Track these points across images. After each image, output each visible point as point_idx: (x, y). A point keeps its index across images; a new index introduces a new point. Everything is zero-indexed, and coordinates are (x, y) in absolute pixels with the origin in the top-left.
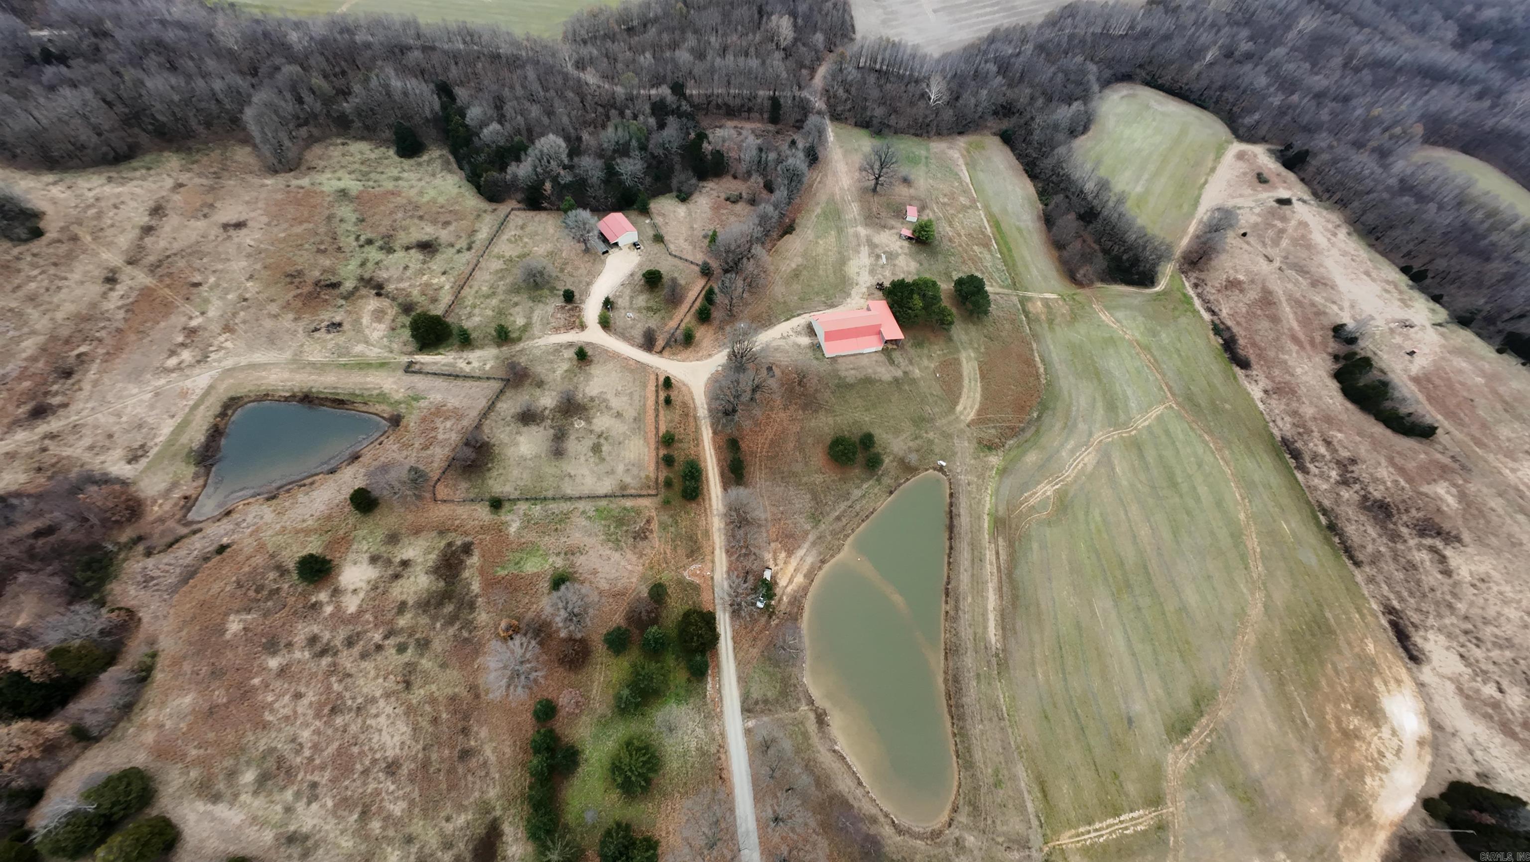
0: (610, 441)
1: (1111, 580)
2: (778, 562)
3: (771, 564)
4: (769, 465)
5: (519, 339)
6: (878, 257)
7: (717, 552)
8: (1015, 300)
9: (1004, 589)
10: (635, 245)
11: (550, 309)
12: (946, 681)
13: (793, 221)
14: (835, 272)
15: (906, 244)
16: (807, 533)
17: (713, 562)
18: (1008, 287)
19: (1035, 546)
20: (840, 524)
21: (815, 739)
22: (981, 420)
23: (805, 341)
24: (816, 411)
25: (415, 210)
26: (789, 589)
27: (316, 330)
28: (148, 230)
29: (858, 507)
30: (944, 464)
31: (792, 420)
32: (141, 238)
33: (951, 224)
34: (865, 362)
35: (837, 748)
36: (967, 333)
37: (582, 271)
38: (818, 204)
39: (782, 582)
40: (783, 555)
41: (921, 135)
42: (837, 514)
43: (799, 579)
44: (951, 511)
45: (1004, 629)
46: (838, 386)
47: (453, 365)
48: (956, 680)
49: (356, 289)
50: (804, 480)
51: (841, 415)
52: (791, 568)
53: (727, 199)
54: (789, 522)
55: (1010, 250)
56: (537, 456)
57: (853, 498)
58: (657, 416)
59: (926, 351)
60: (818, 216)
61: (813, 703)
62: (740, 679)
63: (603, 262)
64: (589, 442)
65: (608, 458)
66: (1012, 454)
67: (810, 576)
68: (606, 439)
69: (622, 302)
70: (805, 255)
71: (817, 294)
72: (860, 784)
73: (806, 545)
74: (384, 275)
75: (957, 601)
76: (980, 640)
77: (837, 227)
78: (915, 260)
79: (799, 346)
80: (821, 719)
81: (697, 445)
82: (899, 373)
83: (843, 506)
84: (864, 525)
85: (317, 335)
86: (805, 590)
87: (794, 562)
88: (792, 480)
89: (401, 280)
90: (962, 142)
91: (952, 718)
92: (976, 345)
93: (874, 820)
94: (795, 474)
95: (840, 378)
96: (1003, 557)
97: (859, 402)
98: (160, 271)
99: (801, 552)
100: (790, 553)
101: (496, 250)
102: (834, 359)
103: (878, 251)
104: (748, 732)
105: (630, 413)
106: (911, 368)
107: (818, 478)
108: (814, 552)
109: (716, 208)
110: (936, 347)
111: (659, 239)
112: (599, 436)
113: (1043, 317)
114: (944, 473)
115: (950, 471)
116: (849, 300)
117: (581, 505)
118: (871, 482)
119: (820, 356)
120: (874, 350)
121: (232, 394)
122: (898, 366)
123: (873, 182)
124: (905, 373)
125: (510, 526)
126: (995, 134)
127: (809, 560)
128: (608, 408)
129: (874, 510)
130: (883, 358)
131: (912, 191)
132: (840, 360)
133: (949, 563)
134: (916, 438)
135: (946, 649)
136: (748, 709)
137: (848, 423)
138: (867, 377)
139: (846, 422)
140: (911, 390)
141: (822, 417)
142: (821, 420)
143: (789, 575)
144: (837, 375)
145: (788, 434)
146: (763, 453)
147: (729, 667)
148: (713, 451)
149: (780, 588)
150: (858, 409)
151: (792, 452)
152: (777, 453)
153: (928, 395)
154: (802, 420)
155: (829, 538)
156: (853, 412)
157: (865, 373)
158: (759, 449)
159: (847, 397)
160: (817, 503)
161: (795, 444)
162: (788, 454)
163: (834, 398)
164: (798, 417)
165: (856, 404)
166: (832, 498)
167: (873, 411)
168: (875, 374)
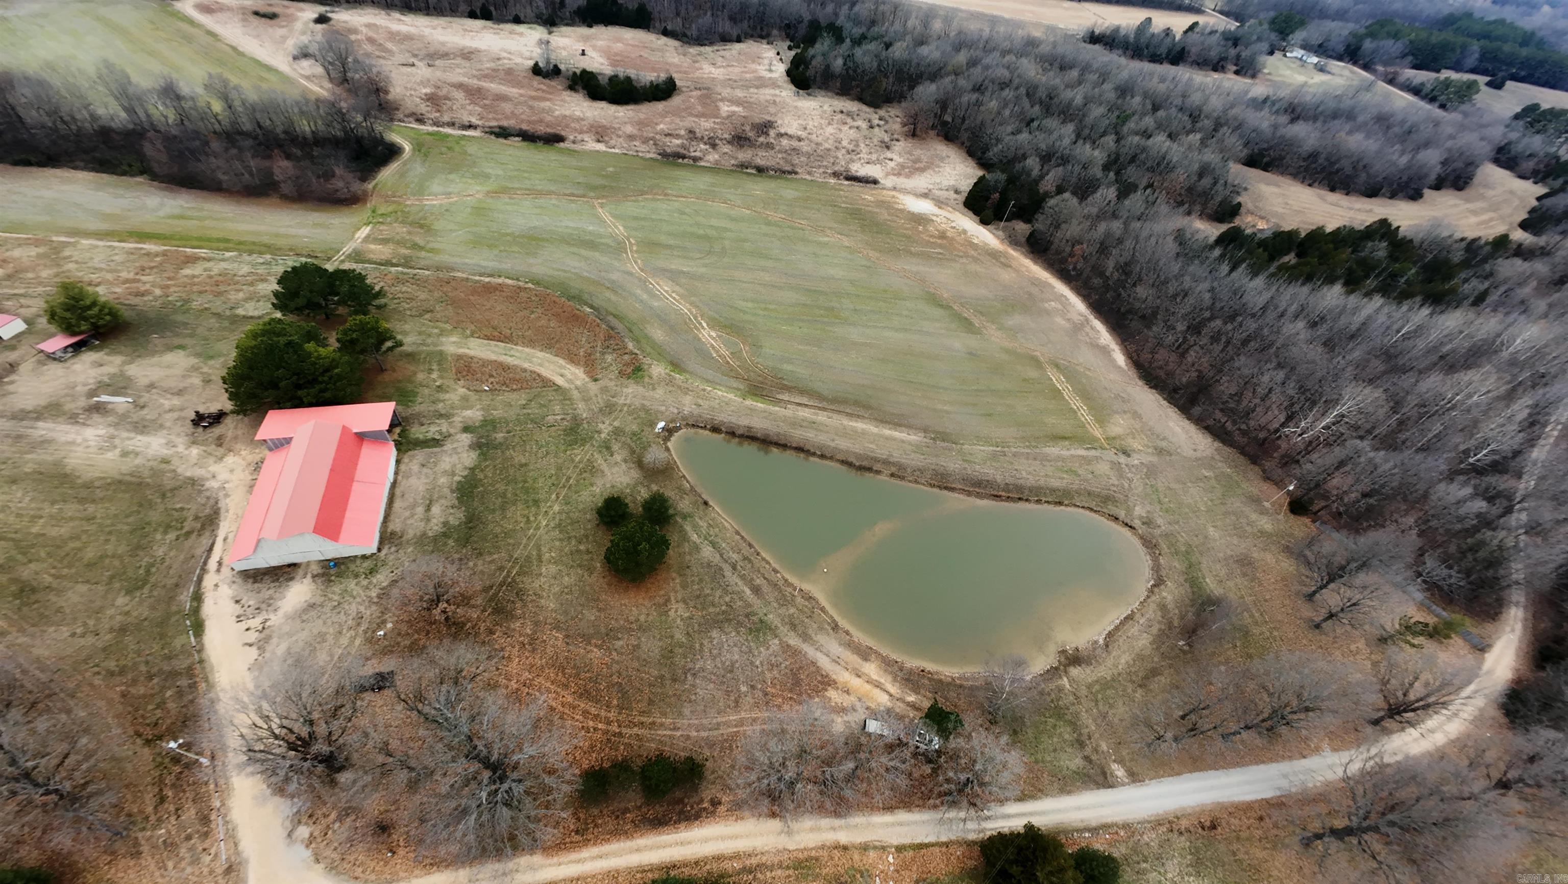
1: (826, 320)
2: (847, 704)
3: (855, 718)
4: (643, 705)
6: (98, 408)
7: (844, 838)
9: (848, 410)
12: (979, 496)
14: (86, 500)
15: (94, 354)
16: (786, 648)
17: (865, 848)
19: (787, 367)
20: (766, 588)
21: (1103, 671)
23: (298, 592)
24: (520, 593)
26: (894, 689)
29: (735, 557)
30: (661, 424)
31: (533, 644)
34: (416, 485)
35: (1101, 641)
39: (883, 700)
40: (832, 693)
42: (748, 591)
43: (872, 669)
44: (741, 436)
45: (900, 425)
46: (464, 541)
48: (978, 483)
50: (679, 636)
51: (539, 548)
52: (855, 682)
54: (768, 675)
55: (225, 240)
57: (717, 559)
61: (1056, 669)
62: (1065, 790)
66: (649, 349)
67: (865, 654)
71: (141, 547)
72: (1129, 618)
73: (810, 651)
75: (877, 460)
76: (917, 448)
79: (309, 608)
80: (1074, 659)
82: (465, 438)
83: (732, 578)
84: (764, 554)
86: (888, 664)
87: (844, 677)
88: (679, 661)
91: (1020, 499)
92: (436, 331)
93: (1163, 607)
94: (668, 654)
95: (445, 534)
96: (805, 400)
97: (517, 512)
99: (824, 662)
100: (827, 682)
102: (388, 538)
103: (76, 406)
104: (1135, 777)
106: (457, 419)
107: (678, 611)
108: (821, 638)
110: (421, 376)
113: (405, 251)
114: (677, 429)
115: (672, 421)
118: (688, 528)
119: (367, 564)
120: (392, 462)
122: (448, 436)
127: (836, 649)
129: (738, 533)
130: (419, 455)
132: (394, 527)
133: (822, 456)
134: (608, 448)
135: (940, 487)
136: (1104, 781)
137: (560, 540)
138: (458, 489)
139: (557, 543)
140: (508, 432)
141: (536, 584)
142: (546, 587)
143: (868, 687)
144: (435, 539)
145: (566, 658)
146: (612, 715)
147: (1059, 811)
148: (586, 853)
149: (900, 708)
150: (532, 519)
151: (614, 654)
152: (613, 685)
153: (525, 411)
154: (536, 623)
155: (792, 611)
156: (537, 528)
157: (446, 491)
158: (600, 726)
159: (498, 530)
160: (729, 620)
161: (596, 646)
162: (618, 662)
163: (495, 556)
164: (529, 631)
165: (520, 519)
166: (718, 593)
167: (542, 496)
168: (453, 474)
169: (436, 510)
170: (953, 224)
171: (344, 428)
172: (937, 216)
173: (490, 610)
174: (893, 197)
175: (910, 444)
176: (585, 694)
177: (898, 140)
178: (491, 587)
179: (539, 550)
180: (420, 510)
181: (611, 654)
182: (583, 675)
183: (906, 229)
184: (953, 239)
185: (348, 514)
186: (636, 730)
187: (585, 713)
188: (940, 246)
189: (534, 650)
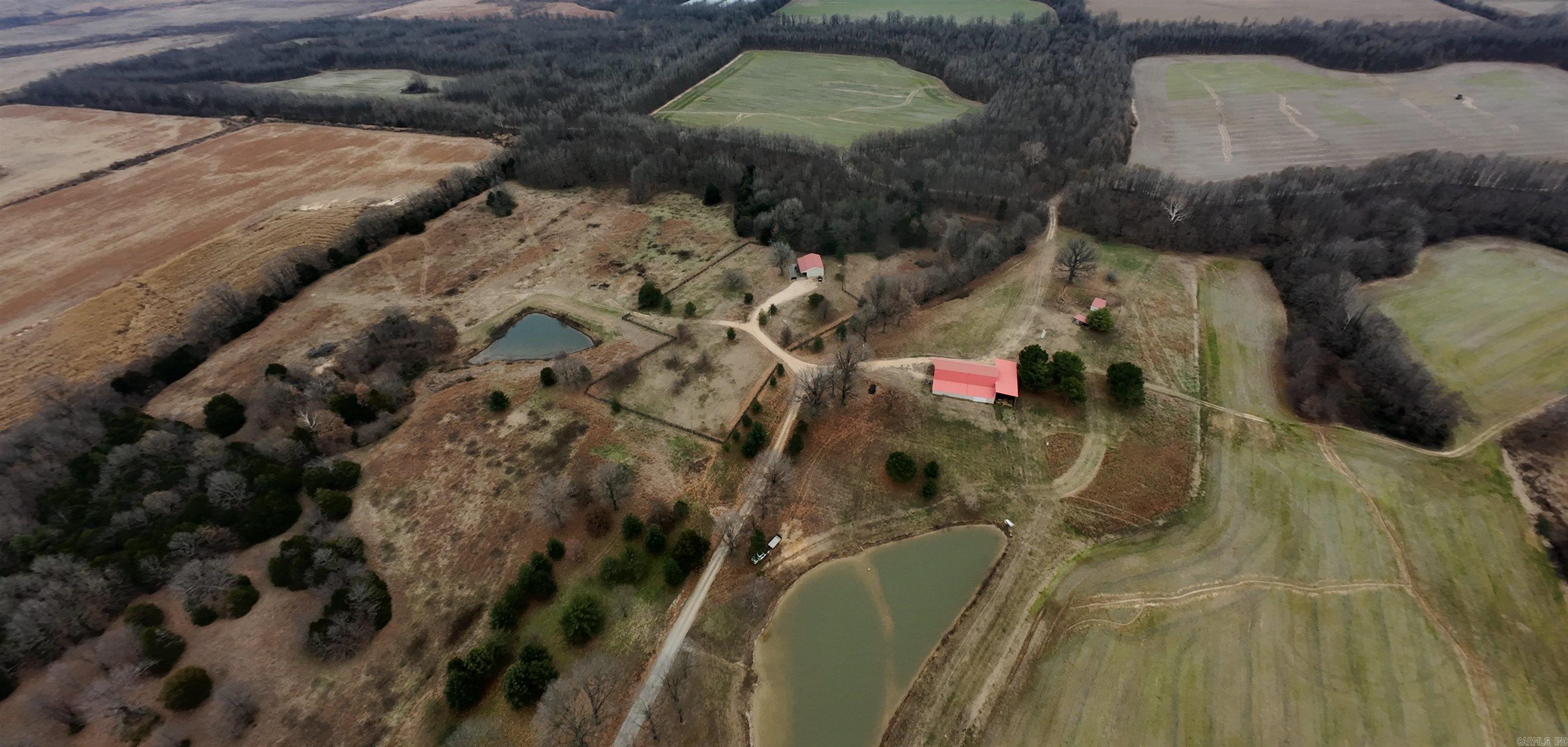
0: (716, 397)
2: (792, 536)
3: (784, 535)
5: (700, 317)
6: (1039, 331)
8: (1196, 409)
10: (820, 277)
11: (732, 304)
13: (971, 291)
14: (984, 335)
15: (1078, 328)
16: (832, 525)
17: (738, 510)
18: (1193, 394)
19: (1086, 650)
20: (868, 532)
21: (733, 694)
22: (1079, 501)
23: (921, 376)
24: (897, 432)
25: (691, 234)
26: (788, 563)
27: (594, 285)
28: (554, 221)
29: (894, 526)
30: (1012, 525)
31: (871, 431)
32: (548, 224)
33: (1145, 323)
34: (971, 408)
35: (747, 714)
36: (1108, 419)
37: (771, 286)
38: (1004, 282)
39: (786, 554)
40: (800, 532)
41: (1152, 248)
42: (870, 522)
43: (802, 559)
46: (931, 419)
47: (651, 322)
49: (630, 269)
50: (855, 482)
51: (922, 443)
52: (800, 546)
53: (916, 264)
54: (820, 509)
55: (1216, 363)
56: (663, 390)
57: (894, 515)
58: (760, 391)
59: (1045, 419)
60: (998, 291)
61: (750, 665)
62: (702, 609)
63: (789, 284)
64: (700, 393)
65: (707, 407)
67: (814, 562)
68: (714, 394)
69: (785, 312)
70: (964, 316)
71: (957, 346)
73: (826, 535)
74: (650, 265)
75: (950, 652)
76: (957, 706)
77: (1011, 301)
78: (1080, 343)
79: (912, 378)
80: (749, 682)
81: (779, 423)
82: (1003, 429)
83: (879, 518)
84: (891, 543)
85: (593, 288)
86: (802, 571)
87: (805, 543)
88: (842, 477)
89: (657, 270)
90: (1204, 261)
92: (1114, 433)
94: (847, 474)
95: (937, 413)
96: (1037, 640)
97: (946, 439)
98: (545, 241)
99: (816, 538)
100: (807, 533)
101: (723, 263)
102: (940, 398)
103: (1041, 327)
104: (682, 653)
105: (741, 383)
106: (1019, 428)
107: (868, 486)
108: (830, 543)
109: (903, 268)
110: (1060, 420)
111: (840, 278)
112: (711, 391)
113: (1230, 435)
114: (1007, 534)
115: (1015, 533)
116: (984, 357)
117: (669, 430)
118: (920, 510)
119: (927, 392)
120: (984, 400)
121: (531, 305)
122: (1006, 423)
123: (1069, 273)
124: (1010, 431)
125: (616, 425)
126: (1256, 260)
127: (820, 549)
128: (729, 375)
129: (910, 535)
130: (992, 410)
131: (1113, 289)
132: (945, 399)
133: (964, 615)
134: (992, 491)
135: (912, 692)
136: (693, 636)
137: (924, 450)
138: (966, 422)
140: (1008, 447)
141: (900, 438)
143: (795, 551)
144: (935, 411)
145: (860, 441)
147: (699, 595)
148: (788, 430)
149: (778, 559)
150: (941, 444)
151: (856, 456)
152: (842, 452)
153: (1027, 458)
154: (880, 434)
155: (851, 539)
156: (934, 445)
157: (965, 418)
159: (935, 431)
160: (856, 505)
161: (862, 451)
162: (852, 456)
163: (920, 428)
164: (878, 431)
165: (941, 440)
166: (873, 507)
167: (955, 451)
168: (976, 421)
169: (953, 413)
171: (996, 379)
175: (966, 702)
176: (842, 442)
178: (904, 424)
180: (954, 409)
182: (851, 444)
185: (949, 382)
189: (868, 431)
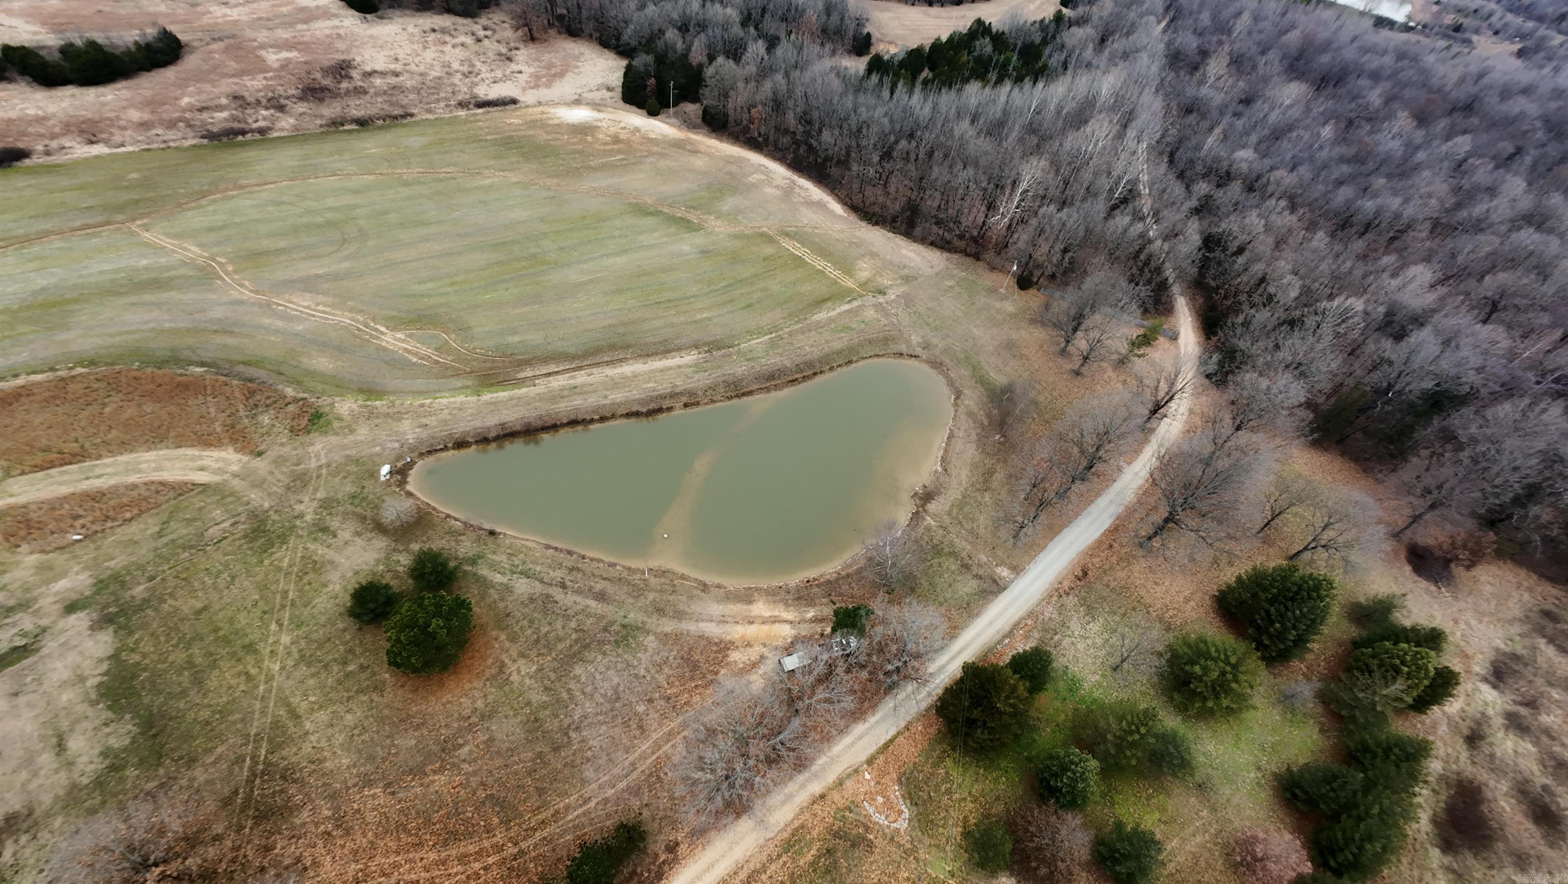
2: (754, 657)
3: (768, 667)
4: (534, 802)
7: (816, 788)
9: (606, 359)
12: (777, 387)
16: (664, 638)
17: (840, 783)
19: (514, 339)
20: (610, 589)
21: (953, 494)
22: (234, 439)
26: (790, 616)
29: (558, 574)
30: (385, 469)
31: (342, 824)
35: (940, 469)
39: (786, 632)
40: (735, 656)
42: (593, 603)
43: (761, 608)
44: (497, 438)
46: (152, 759)
48: (771, 377)
50: (538, 697)
52: (752, 631)
54: (661, 679)
57: (538, 588)
61: (917, 513)
62: (973, 614)
66: (320, 387)
67: (746, 597)
72: (951, 437)
73: (692, 627)
75: (663, 397)
76: (698, 367)
80: (927, 496)
82: (77, 621)
83: (567, 599)
84: (590, 554)
86: (774, 594)
87: (737, 632)
88: (552, 725)
91: (815, 374)
93: (970, 414)
94: (534, 725)
96: (553, 368)
99: (711, 630)
100: (724, 647)
104: (1017, 570)
106: (45, 602)
107: (521, 671)
108: (696, 608)
114: (410, 465)
115: (398, 459)
118: (484, 572)
122: (42, 632)
127: (716, 609)
129: (548, 547)
133: (603, 419)
134: (324, 530)
135: (737, 396)
136: (995, 587)
137: (313, 675)
138: (102, 695)
139: (311, 682)
140: (151, 579)
141: (307, 749)
142: (323, 743)
143: (766, 628)
144: (99, 784)
145: (401, 811)
146: (499, 838)
149: (805, 629)
150: (253, 671)
151: (465, 766)
152: (483, 803)
153: (165, 540)
154: (334, 796)
155: (651, 596)
156: (270, 679)
157: (82, 708)
158: (490, 860)
159: (205, 714)
160: (587, 647)
161: (435, 772)
162: (475, 773)
163: (219, 750)
164: (327, 813)
165: (233, 682)
166: (559, 625)
167: (255, 636)
168: (82, 679)
169: (76, 744)
170: (622, 125)
172: (600, 121)
173: (250, 823)
174: (543, 113)
175: (688, 366)
176: (452, 837)
177: (517, 49)
178: (236, 792)
179: (288, 705)
180: (47, 759)
181: (460, 769)
182: (436, 817)
183: (574, 144)
184: (628, 140)
186: (538, 835)
187: (463, 859)
188: (620, 151)
189: (348, 832)
